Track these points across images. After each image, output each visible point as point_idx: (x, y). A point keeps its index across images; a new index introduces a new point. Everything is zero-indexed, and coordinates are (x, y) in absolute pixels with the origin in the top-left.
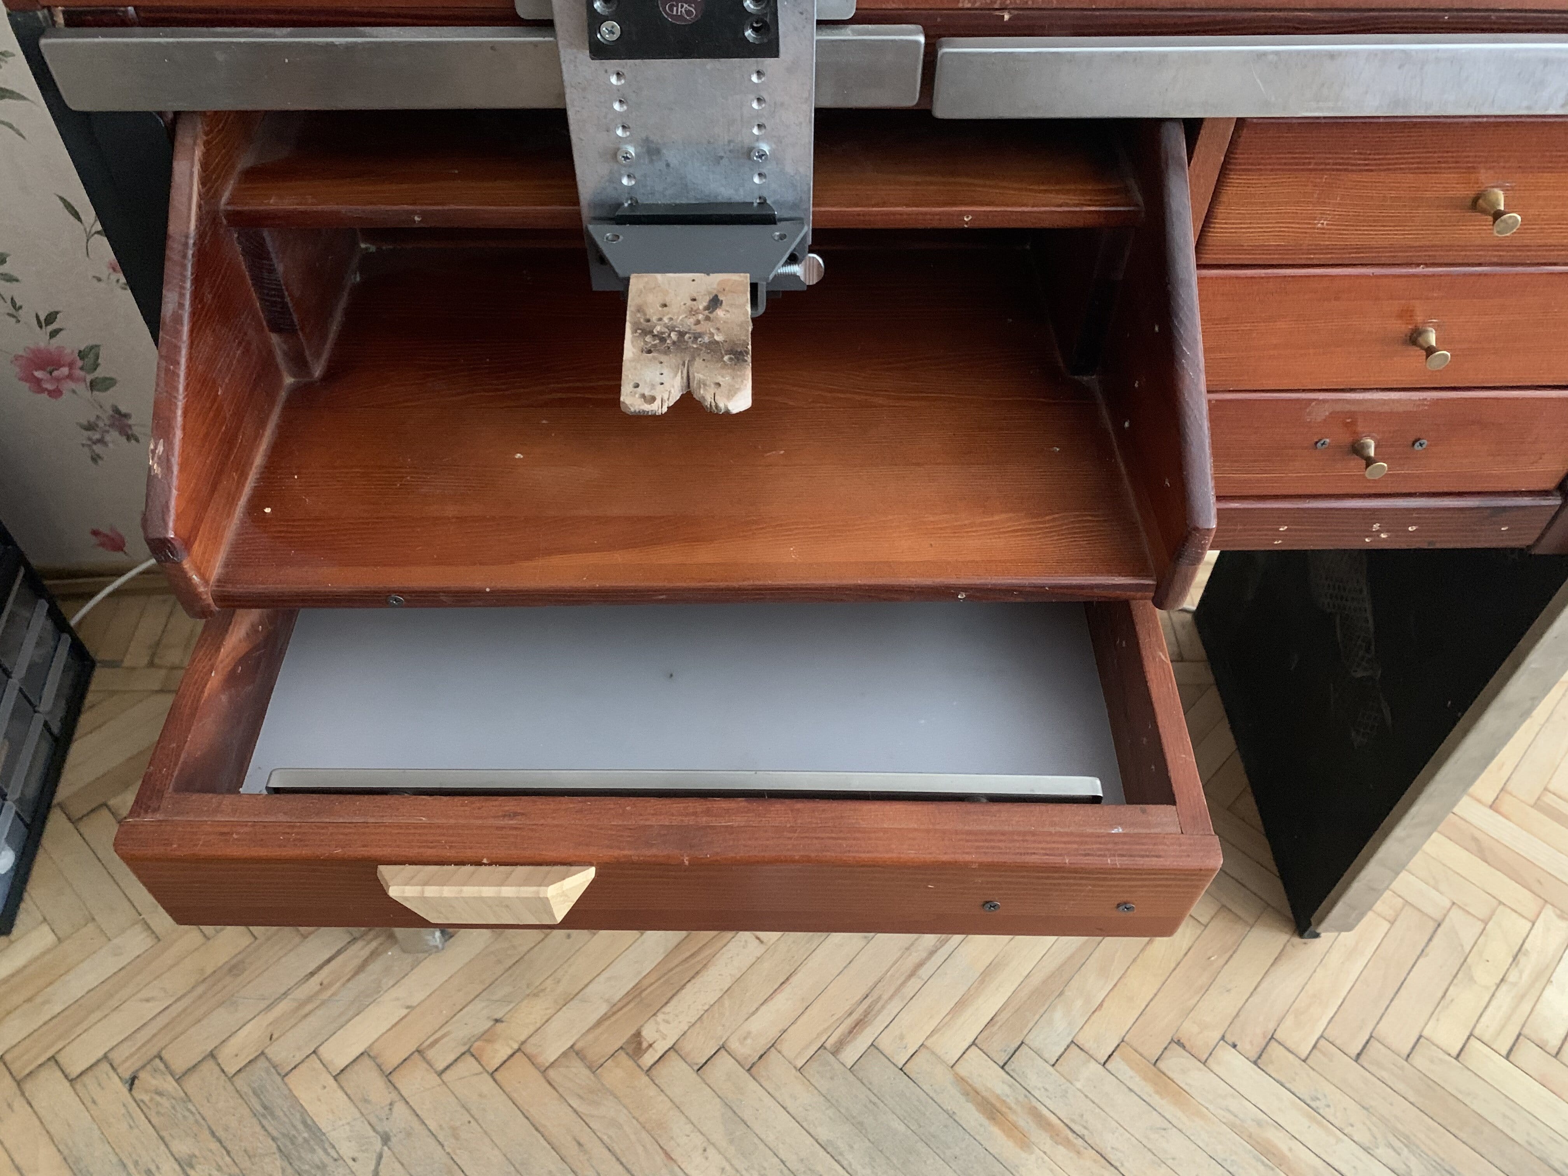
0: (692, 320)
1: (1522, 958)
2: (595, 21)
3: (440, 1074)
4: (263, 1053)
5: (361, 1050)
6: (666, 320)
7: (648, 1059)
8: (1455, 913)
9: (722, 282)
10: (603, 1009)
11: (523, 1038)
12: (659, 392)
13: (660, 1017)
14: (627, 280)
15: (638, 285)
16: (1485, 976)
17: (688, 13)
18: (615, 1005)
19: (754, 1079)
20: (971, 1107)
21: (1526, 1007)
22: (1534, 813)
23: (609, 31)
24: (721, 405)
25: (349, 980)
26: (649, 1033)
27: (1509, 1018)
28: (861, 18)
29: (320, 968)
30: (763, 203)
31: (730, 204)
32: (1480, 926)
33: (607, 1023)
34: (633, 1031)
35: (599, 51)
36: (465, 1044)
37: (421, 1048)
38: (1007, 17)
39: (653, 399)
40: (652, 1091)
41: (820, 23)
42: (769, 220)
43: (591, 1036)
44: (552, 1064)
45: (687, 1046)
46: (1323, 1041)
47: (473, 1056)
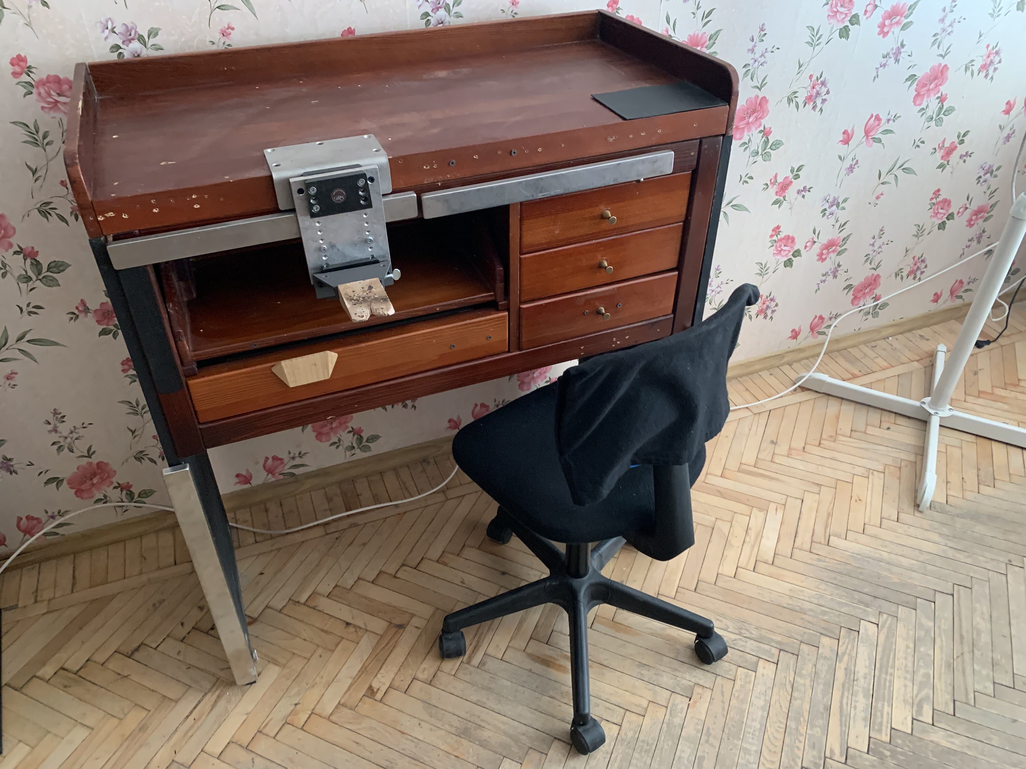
0: (365, 294)
1: (749, 531)
2: (311, 206)
3: (274, 738)
4: (173, 761)
5: (228, 741)
6: (356, 295)
7: (379, 696)
8: (718, 522)
9: (370, 282)
10: (350, 681)
11: (312, 708)
12: (364, 314)
13: (379, 676)
14: (337, 287)
15: (341, 288)
16: (736, 542)
17: (342, 199)
18: (354, 679)
19: (434, 687)
20: (538, 665)
21: (756, 549)
22: (739, 474)
23: (316, 209)
24: (386, 313)
25: (209, 713)
26: (375, 685)
27: (750, 556)
28: (393, 192)
29: (191, 712)
30: (373, 257)
31: (361, 260)
32: (729, 524)
33: (354, 687)
34: (367, 686)
35: (313, 215)
36: (282, 720)
37: (260, 730)
38: (440, 184)
39: (363, 316)
40: (386, 708)
41: (383, 195)
42: (377, 262)
43: (347, 696)
44: (331, 714)
45: (396, 684)
46: (679, 589)
47: (289, 724)
